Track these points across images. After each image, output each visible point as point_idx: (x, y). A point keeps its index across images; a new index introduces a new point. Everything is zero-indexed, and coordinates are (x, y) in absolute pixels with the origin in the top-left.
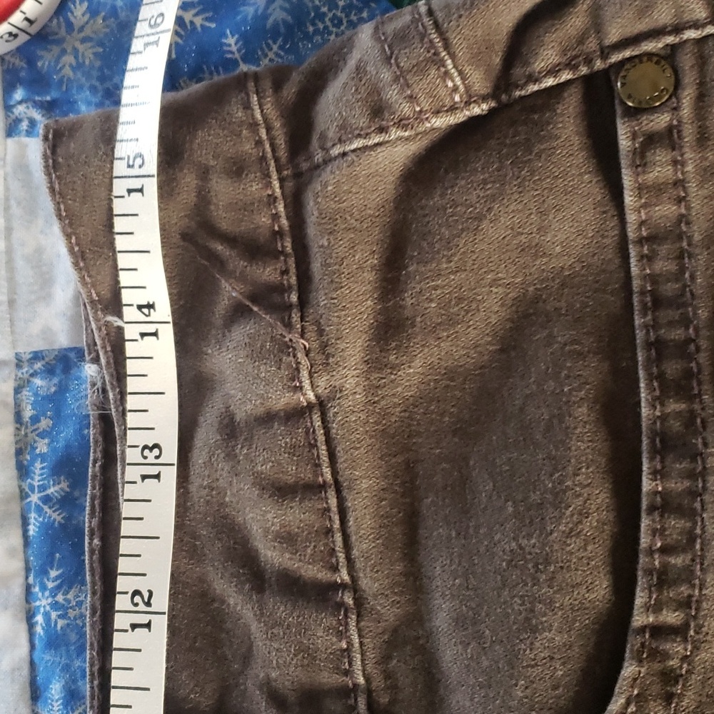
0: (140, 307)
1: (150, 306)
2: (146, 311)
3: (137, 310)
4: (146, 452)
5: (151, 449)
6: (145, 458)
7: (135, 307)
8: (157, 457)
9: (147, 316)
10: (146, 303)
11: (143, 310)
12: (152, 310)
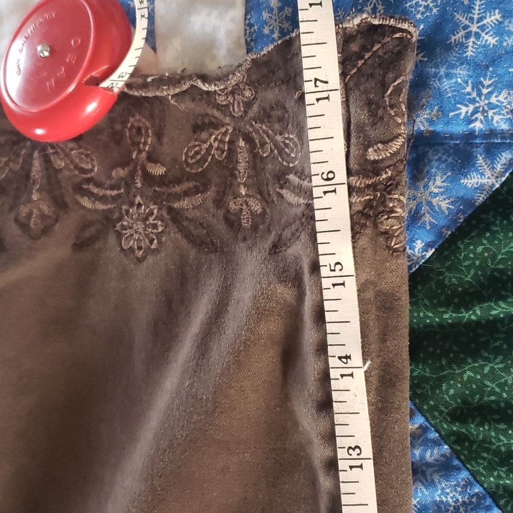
0: (340, 358)
1: (348, 357)
2: (344, 360)
3: (339, 360)
4: (351, 451)
5: (354, 449)
6: (351, 455)
7: (337, 357)
8: (358, 455)
9: (345, 363)
10: (344, 355)
11: (342, 360)
12: (349, 360)
